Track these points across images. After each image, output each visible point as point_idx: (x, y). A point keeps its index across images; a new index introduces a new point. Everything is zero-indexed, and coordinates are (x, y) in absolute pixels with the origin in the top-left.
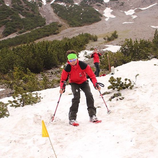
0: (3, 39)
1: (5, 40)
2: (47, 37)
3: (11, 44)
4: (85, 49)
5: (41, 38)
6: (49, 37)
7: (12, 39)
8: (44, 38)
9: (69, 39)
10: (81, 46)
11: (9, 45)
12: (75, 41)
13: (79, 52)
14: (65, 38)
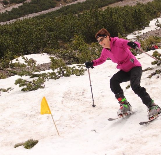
0: (72, 3)
1: (74, 4)
2: (121, 2)
3: (81, 10)
4: (159, 17)
5: (114, 2)
6: (123, 2)
7: (82, 3)
8: (118, 3)
9: (143, 5)
10: (155, 13)
11: (78, 10)
12: (149, 8)
13: (152, 20)
14: (139, 4)
